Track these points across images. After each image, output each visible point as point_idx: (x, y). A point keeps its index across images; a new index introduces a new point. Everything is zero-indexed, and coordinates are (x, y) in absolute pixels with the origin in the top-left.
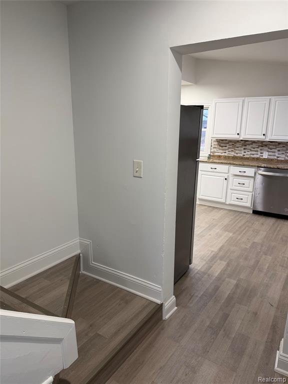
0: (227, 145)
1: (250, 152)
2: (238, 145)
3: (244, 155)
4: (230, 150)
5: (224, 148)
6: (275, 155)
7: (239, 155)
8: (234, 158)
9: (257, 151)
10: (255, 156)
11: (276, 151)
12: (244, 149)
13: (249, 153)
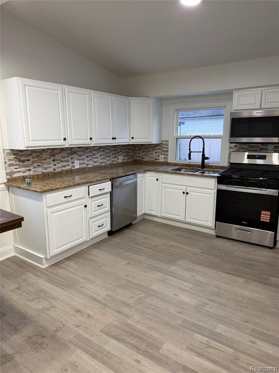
0: (30, 158)
1: (61, 164)
2: (44, 156)
3: (54, 170)
4: (35, 165)
5: (26, 163)
7: (48, 170)
8: (45, 177)
9: (67, 161)
10: (67, 168)
11: (85, 157)
12: (54, 160)
13: (60, 165)
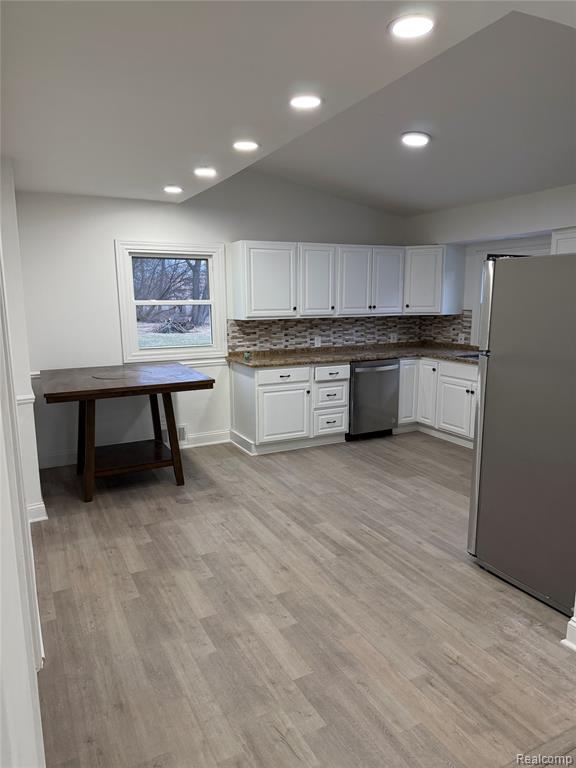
0: (257, 330)
1: (296, 340)
2: (274, 329)
3: (286, 346)
4: (262, 339)
5: (252, 336)
6: (329, 341)
7: (278, 347)
8: (273, 354)
9: (305, 337)
10: (303, 346)
11: (331, 333)
12: (286, 335)
13: (293, 342)
